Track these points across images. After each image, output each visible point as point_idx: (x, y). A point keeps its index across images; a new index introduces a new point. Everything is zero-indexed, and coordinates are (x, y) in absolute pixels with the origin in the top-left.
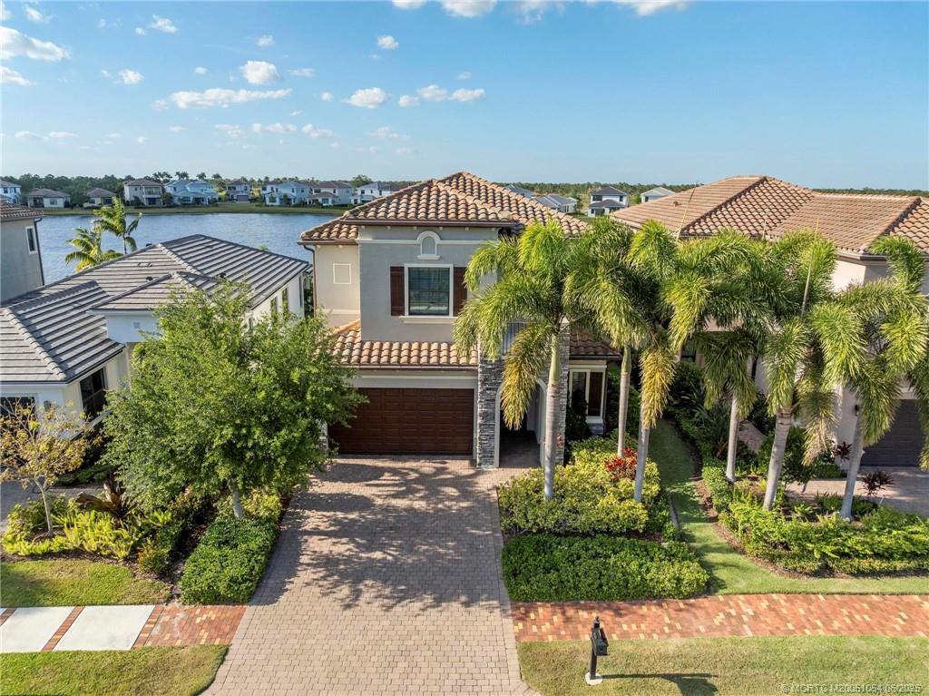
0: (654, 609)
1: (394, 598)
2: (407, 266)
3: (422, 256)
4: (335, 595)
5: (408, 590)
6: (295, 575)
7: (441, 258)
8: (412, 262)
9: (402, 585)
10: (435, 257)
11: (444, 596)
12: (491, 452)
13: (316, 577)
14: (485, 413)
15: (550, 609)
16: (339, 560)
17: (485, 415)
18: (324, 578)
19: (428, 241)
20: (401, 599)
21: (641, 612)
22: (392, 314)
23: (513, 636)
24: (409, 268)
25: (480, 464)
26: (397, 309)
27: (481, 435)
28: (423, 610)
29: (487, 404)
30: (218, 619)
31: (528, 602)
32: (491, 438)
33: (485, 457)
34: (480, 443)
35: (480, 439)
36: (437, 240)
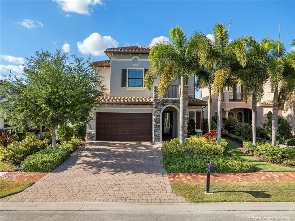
0: (232, 175)
1: (115, 172)
2: (128, 69)
3: (133, 65)
4: (89, 171)
5: (122, 170)
6: (73, 166)
7: (140, 66)
8: (129, 67)
9: (119, 168)
10: (138, 65)
11: (137, 171)
12: (159, 137)
13: (82, 166)
14: (156, 120)
15: (185, 175)
16: (93, 162)
17: (156, 121)
18: (85, 167)
19: (135, 60)
20: (118, 172)
21: (226, 176)
22: (122, 87)
23: (169, 181)
24: (128, 70)
25: (154, 142)
26: (124, 85)
27: (155, 129)
28: (128, 175)
29: (157, 117)
30: (35, 176)
31: (175, 173)
32: (159, 130)
33: (156, 138)
34: (154, 133)
35: (154, 131)
36: (139, 59)
